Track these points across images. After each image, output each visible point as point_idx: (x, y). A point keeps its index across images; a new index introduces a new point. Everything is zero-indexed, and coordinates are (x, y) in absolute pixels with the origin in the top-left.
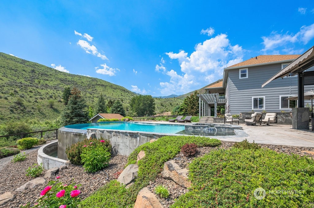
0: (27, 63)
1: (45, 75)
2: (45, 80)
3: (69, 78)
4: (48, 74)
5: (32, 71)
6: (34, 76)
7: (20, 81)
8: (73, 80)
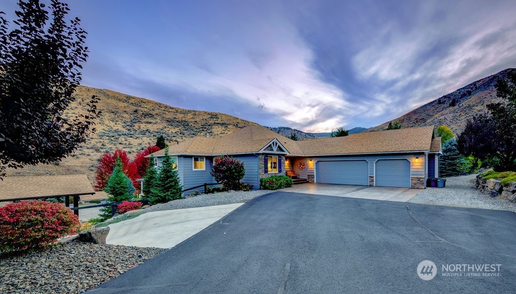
0: (132, 101)
1: (150, 116)
2: (147, 123)
3: (180, 116)
4: (154, 113)
5: (135, 111)
6: (136, 118)
7: (117, 128)
8: (184, 119)
